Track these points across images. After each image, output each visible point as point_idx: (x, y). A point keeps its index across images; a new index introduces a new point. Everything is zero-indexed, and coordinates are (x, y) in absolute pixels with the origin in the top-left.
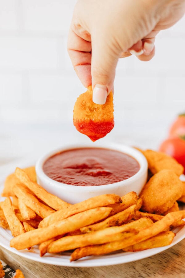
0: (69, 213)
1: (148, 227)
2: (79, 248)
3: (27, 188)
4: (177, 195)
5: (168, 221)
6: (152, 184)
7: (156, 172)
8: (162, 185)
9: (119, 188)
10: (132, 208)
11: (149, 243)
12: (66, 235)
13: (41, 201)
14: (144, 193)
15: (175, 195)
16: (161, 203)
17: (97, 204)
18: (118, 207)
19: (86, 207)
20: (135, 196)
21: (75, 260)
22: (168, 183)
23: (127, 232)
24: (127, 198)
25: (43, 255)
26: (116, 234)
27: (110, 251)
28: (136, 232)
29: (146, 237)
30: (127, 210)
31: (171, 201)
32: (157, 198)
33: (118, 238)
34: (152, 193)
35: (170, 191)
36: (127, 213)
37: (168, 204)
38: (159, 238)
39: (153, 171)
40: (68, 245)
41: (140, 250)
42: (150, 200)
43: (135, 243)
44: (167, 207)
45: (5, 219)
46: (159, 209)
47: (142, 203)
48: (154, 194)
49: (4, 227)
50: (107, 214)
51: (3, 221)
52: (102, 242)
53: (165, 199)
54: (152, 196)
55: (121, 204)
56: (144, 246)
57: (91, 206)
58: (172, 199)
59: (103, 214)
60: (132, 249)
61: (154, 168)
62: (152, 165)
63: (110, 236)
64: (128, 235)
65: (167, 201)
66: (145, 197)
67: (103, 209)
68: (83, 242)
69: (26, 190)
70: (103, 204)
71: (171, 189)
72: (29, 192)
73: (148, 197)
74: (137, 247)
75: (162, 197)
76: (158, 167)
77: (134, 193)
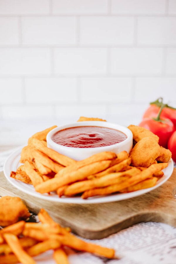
0: (78, 167)
1: (138, 174)
2: (88, 191)
3: (42, 152)
4: (157, 154)
5: (152, 170)
6: (137, 147)
7: (139, 140)
8: (145, 147)
9: (114, 149)
10: (125, 162)
11: (139, 186)
12: (78, 181)
13: (54, 162)
14: (132, 154)
15: (155, 154)
16: (146, 160)
17: (99, 159)
18: (115, 162)
19: (91, 162)
20: (126, 154)
21: (86, 198)
22: (149, 146)
23: (124, 176)
24: (121, 155)
25: (60, 196)
26: (116, 178)
27: (111, 192)
28: (130, 177)
29: (136, 180)
30: (122, 163)
31: (152, 158)
32: (142, 157)
33: (117, 181)
34: (138, 153)
35: (151, 151)
36: (122, 165)
37: (150, 160)
38: (147, 182)
39: (137, 140)
40: (80, 188)
41: (133, 191)
42: (137, 158)
43: (129, 185)
44: (150, 163)
45: (26, 176)
46: (144, 165)
47: (131, 160)
48: (139, 154)
49: (26, 182)
50: (107, 166)
51: (25, 177)
52: (105, 185)
53: (149, 157)
54: (138, 155)
55: (117, 159)
56: (136, 188)
57: (95, 160)
58: (153, 157)
59: (104, 165)
60: (127, 191)
61: (137, 138)
62: (136, 135)
63: (111, 180)
64: (124, 178)
65: (150, 159)
66: (133, 157)
67: (104, 162)
68: (91, 186)
69: (42, 153)
70: (103, 158)
71: (152, 150)
72: (44, 155)
73: (136, 156)
74: (130, 189)
75: (146, 156)
76: (140, 137)
77: (126, 152)
